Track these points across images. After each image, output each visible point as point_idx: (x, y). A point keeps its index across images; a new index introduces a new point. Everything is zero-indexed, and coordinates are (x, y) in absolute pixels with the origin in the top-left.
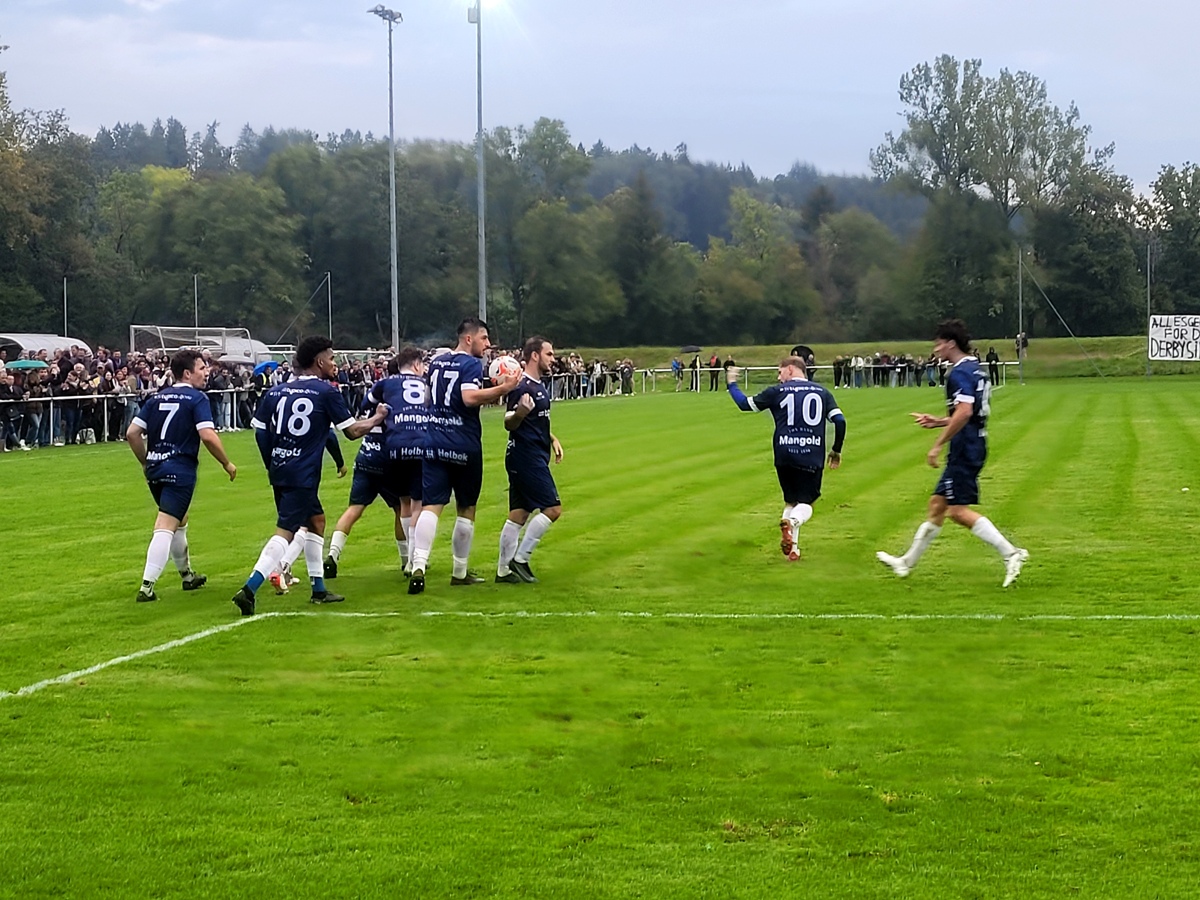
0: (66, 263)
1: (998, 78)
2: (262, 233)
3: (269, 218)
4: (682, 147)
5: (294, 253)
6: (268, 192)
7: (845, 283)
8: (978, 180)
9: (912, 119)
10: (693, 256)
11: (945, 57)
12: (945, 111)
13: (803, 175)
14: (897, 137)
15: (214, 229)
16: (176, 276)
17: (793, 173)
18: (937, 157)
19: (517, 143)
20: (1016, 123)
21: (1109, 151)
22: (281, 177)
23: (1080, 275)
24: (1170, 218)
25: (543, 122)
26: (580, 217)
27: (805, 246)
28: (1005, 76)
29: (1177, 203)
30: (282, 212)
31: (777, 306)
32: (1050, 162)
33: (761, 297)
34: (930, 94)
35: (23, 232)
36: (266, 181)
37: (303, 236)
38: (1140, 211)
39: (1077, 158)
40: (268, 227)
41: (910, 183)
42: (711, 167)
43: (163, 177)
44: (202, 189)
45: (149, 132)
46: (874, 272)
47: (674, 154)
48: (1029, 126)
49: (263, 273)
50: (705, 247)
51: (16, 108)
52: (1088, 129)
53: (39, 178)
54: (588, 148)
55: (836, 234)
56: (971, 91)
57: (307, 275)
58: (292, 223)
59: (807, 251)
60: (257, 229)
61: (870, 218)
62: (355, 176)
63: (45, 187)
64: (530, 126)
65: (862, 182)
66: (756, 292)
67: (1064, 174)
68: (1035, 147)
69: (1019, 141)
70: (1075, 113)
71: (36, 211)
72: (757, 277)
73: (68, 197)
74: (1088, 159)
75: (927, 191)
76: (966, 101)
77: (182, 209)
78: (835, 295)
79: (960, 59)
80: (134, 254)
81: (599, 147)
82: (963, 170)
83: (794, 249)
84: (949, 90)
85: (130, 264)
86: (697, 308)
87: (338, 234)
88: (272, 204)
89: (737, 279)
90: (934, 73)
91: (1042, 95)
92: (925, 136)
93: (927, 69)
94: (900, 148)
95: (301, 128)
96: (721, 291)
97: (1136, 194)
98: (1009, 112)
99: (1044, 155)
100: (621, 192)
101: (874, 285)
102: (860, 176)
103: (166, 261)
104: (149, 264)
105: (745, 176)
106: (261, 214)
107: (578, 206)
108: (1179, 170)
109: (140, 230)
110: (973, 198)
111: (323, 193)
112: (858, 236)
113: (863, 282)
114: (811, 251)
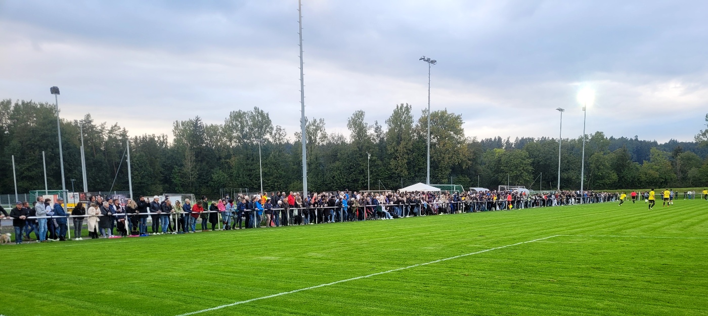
0: (476, 172)
3: (524, 160)
4: (637, 136)
5: (530, 168)
6: (525, 153)
7: (684, 172)
10: (638, 166)
13: (673, 143)
14: (703, 131)
15: (511, 163)
16: (501, 174)
17: (670, 142)
19: (590, 138)
22: (527, 150)
25: (597, 133)
26: (606, 156)
27: (672, 162)
30: (528, 158)
31: (663, 178)
33: (658, 176)
35: (467, 165)
36: (524, 151)
37: (532, 164)
40: (524, 162)
42: (644, 141)
43: (500, 151)
44: (508, 153)
45: (493, 140)
46: (693, 169)
47: (634, 139)
49: (522, 173)
50: (642, 163)
51: (466, 136)
53: (471, 152)
54: (608, 138)
55: (682, 158)
57: (533, 173)
58: (530, 161)
60: (521, 163)
61: (693, 154)
62: (546, 149)
63: (472, 154)
64: (594, 134)
65: (692, 143)
66: (657, 175)
71: (469, 160)
72: (657, 171)
73: (477, 157)
77: (503, 159)
78: (681, 175)
80: (491, 169)
81: (612, 138)
83: (669, 163)
85: (490, 172)
87: (541, 163)
88: (525, 156)
89: (651, 172)
94: (704, 135)
95: (531, 137)
96: (646, 175)
100: (618, 150)
101: (693, 172)
102: (691, 142)
103: (498, 171)
104: (494, 172)
105: (655, 143)
106: (522, 159)
107: (604, 154)
109: (493, 164)
111: (538, 153)
112: (689, 159)
113: (690, 172)
114: (674, 164)
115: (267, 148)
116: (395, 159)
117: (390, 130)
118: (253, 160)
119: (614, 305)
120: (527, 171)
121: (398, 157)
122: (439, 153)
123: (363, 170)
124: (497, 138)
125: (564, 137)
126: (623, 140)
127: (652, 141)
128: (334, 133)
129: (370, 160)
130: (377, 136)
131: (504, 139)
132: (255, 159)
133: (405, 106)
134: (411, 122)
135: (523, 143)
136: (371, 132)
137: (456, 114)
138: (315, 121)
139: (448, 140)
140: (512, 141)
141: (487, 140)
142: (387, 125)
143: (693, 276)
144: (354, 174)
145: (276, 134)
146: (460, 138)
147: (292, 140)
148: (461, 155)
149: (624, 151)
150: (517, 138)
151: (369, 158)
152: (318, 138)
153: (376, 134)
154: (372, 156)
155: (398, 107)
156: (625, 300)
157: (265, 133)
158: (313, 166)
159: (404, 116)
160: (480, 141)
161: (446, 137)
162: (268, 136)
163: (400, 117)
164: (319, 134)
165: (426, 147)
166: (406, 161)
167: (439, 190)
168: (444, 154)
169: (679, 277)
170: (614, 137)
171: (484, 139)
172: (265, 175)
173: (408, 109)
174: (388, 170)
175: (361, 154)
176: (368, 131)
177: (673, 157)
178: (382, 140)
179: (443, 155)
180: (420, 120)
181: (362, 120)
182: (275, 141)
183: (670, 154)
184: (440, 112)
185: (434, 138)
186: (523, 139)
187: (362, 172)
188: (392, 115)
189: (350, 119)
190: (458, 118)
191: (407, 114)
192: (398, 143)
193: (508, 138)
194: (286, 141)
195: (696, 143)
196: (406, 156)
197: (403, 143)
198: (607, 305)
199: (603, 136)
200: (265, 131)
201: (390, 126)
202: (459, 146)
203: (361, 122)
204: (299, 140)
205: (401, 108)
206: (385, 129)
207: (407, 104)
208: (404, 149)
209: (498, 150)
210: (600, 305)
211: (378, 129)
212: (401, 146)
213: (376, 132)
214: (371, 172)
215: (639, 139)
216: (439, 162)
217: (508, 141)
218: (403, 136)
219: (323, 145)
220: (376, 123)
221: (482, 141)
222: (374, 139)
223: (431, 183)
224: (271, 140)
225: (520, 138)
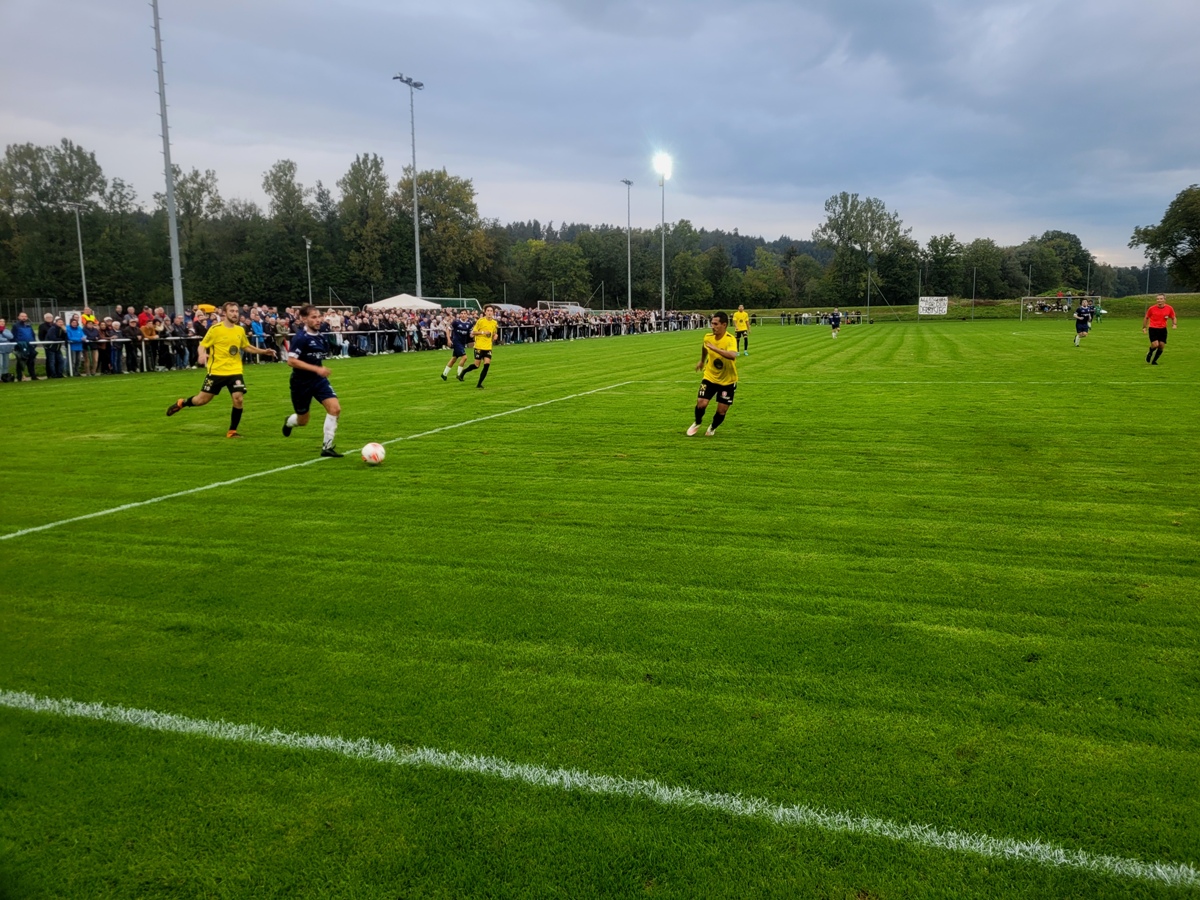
0: (500, 277)
1: (865, 201)
2: (574, 265)
3: (577, 260)
4: (736, 229)
5: (586, 273)
6: (576, 249)
7: (800, 284)
8: (856, 242)
9: (829, 218)
10: (740, 274)
11: (844, 193)
12: (843, 215)
13: (785, 241)
14: (823, 226)
15: (556, 264)
16: (541, 283)
17: (781, 239)
18: (839, 234)
19: (672, 229)
20: (872, 219)
21: (910, 230)
22: (581, 243)
23: (896, 281)
24: (934, 257)
25: (682, 221)
26: (696, 259)
27: (785, 269)
28: (869, 201)
29: (937, 251)
30: (581, 257)
31: (773, 293)
32: (885, 235)
33: (767, 290)
34: (837, 208)
35: (485, 265)
36: (576, 245)
37: (589, 267)
38: (922, 254)
39: (896, 233)
40: (576, 263)
41: (829, 245)
42: (747, 237)
43: (537, 244)
44: (550, 248)
45: (526, 225)
46: (812, 280)
47: (733, 233)
48: (877, 220)
49: (574, 281)
50: (745, 270)
51: (481, 217)
52: (902, 221)
53: (490, 244)
54: (698, 230)
55: (797, 265)
56: (854, 206)
57: (591, 282)
58: (586, 261)
59: (786, 272)
60: (572, 264)
61: (811, 258)
62: (609, 243)
63: (492, 248)
64: (677, 223)
65: (808, 243)
66: (765, 288)
67: (891, 240)
68: (879, 228)
69: (873, 226)
70: (897, 215)
71: (488, 256)
72: (765, 282)
73: (500, 252)
74: (901, 234)
75: (835, 247)
76: (852, 210)
77: (543, 257)
78: (796, 290)
79: (850, 193)
80: (525, 273)
81: (702, 230)
82: (850, 238)
83: (781, 271)
84: (845, 206)
85: (524, 277)
86: (741, 294)
87: (602, 266)
88: (577, 254)
89: (757, 283)
90: (839, 199)
91: (883, 208)
92: (834, 225)
93: (836, 198)
94: (824, 230)
95: (585, 223)
96: (751, 288)
97: (920, 248)
98: (869, 215)
99: (883, 232)
100: (713, 249)
101: (812, 285)
102: (807, 240)
103: (536, 276)
104: (530, 277)
105: (761, 240)
106: (573, 258)
107: (693, 254)
108: (939, 238)
109: (527, 265)
110: (853, 249)
111: (597, 249)
112: (806, 266)
113: (807, 284)
114: (787, 272)
115: (94, 222)
116: (358, 249)
117: (346, 199)
118: (63, 243)
119: (708, 490)
120: (581, 277)
121: (364, 248)
122: (436, 244)
123: (297, 268)
124: (532, 222)
125: (635, 226)
126: (718, 234)
127: (758, 237)
128: (236, 197)
129: (311, 251)
130: (324, 208)
131: (544, 224)
132: (68, 242)
133: (371, 157)
134: (385, 188)
135: (573, 233)
136: (310, 200)
137: (463, 178)
138: (196, 174)
139: (452, 221)
140: (557, 228)
141: (516, 225)
142: (340, 189)
143: (813, 439)
144: (280, 275)
145: (112, 195)
146: (471, 219)
147: (150, 208)
148: (474, 249)
149: (720, 250)
150: (564, 224)
151: (308, 247)
152: (204, 206)
153: (319, 204)
154: (314, 243)
155: (358, 158)
156: (723, 481)
157: (88, 191)
158: (196, 259)
159: (370, 176)
160: (504, 225)
161: (447, 217)
162: (95, 197)
163: (362, 175)
164: (206, 199)
165: (413, 232)
166: (377, 255)
167: (438, 306)
168: (446, 245)
169: (796, 442)
170: (705, 229)
171: (511, 224)
172: (90, 272)
173: (377, 165)
174: (346, 270)
175: (292, 240)
176: (304, 199)
177: (785, 262)
178: (331, 216)
179: (443, 247)
180: (400, 185)
181: (292, 177)
182: (111, 208)
183: (781, 257)
184: (434, 173)
185: (426, 217)
186: (572, 225)
187: (297, 272)
188: (347, 172)
189: (269, 174)
190: (466, 184)
191: (375, 172)
192: (363, 223)
193: (550, 224)
194: (135, 209)
195: (815, 242)
196: (379, 247)
197: (371, 224)
198: (699, 490)
199: (690, 228)
200: (88, 187)
201: (346, 191)
202: (470, 232)
203: (290, 182)
204: (164, 209)
205: (365, 161)
206: (337, 196)
207: (375, 155)
208: (375, 233)
209: (535, 243)
210: (690, 491)
211: (323, 196)
212: (368, 228)
213: (319, 200)
214: (314, 273)
215: (740, 234)
216: (438, 258)
217: (550, 228)
218: (370, 212)
219: (215, 220)
220: (320, 185)
221: (509, 226)
222: (316, 213)
223: (425, 294)
224: (102, 205)
225: (569, 224)
